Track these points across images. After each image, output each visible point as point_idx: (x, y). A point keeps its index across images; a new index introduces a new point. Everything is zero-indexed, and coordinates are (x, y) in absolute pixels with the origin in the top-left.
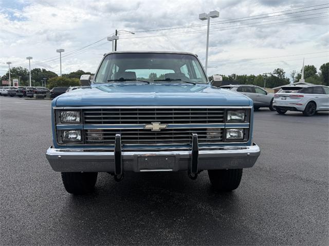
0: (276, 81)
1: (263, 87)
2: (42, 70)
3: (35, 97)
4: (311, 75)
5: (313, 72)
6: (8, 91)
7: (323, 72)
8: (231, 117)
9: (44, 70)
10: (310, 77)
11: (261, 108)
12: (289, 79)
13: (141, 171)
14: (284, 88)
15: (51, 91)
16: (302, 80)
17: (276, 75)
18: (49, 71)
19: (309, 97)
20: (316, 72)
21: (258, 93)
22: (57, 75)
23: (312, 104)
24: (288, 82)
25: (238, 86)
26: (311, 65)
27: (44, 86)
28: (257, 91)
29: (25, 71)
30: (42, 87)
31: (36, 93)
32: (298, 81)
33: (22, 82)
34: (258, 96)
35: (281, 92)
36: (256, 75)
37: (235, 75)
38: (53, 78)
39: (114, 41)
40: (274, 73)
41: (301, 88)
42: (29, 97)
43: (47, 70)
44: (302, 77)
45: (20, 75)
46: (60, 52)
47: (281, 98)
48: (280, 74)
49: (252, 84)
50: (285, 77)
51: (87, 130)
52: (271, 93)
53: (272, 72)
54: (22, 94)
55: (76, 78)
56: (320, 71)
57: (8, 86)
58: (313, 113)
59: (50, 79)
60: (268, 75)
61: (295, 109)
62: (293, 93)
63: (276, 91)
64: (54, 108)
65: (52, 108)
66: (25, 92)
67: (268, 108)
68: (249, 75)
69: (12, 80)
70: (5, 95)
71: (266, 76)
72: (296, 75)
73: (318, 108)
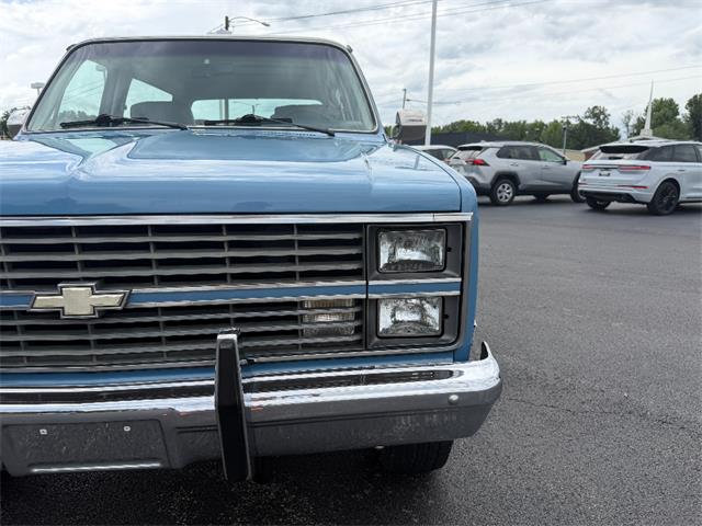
0: (590, 135)
1: (560, 147)
4: (667, 119)
5: (670, 113)
7: (692, 115)
8: (393, 254)
10: (664, 126)
11: (551, 197)
12: (617, 130)
13: (36, 470)
14: (605, 150)
16: (647, 131)
17: (590, 122)
19: (662, 170)
20: (677, 113)
21: (545, 160)
23: (670, 186)
24: (615, 135)
25: (501, 144)
26: (667, 97)
28: (542, 157)
32: (638, 134)
34: (546, 168)
35: (599, 159)
36: (546, 122)
37: (500, 121)
40: (586, 117)
41: (645, 148)
44: (648, 125)
47: (598, 171)
48: (599, 118)
49: (537, 140)
50: (610, 126)
52: (575, 161)
53: (582, 115)
56: (687, 112)
58: (672, 208)
60: (574, 122)
61: (629, 198)
62: (627, 160)
63: (588, 156)
67: (568, 197)
68: (530, 121)
71: (568, 123)
72: (633, 121)
73: (683, 196)
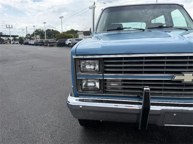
2: (51, 30)
3: (48, 45)
6: (35, 42)
9: (52, 30)
15: (57, 42)
18: (55, 30)
22: (59, 33)
27: (53, 39)
29: (43, 31)
30: (52, 40)
31: (49, 43)
33: (41, 37)
38: (58, 34)
39: (93, 9)
42: (45, 45)
43: (54, 30)
45: (40, 33)
46: (61, 18)
51: (106, 80)
54: (42, 44)
55: (70, 33)
57: (34, 39)
59: (56, 35)
64: (74, 57)
65: (72, 57)
66: (43, 43)
69: (36, 37)
70: (33, 45)
